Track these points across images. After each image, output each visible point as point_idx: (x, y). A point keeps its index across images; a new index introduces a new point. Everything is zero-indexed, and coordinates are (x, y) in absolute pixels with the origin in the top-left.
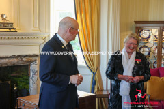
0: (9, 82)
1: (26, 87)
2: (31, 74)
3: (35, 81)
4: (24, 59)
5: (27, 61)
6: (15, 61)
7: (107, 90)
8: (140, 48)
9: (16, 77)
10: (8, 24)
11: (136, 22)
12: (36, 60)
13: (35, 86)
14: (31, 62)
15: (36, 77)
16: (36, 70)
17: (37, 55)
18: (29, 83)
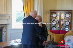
2: (3, 33)
3: (5, 36)
5: (1, 27)
11: (50, 10)
12: (5, 27)
13: (5, 38)
14: (3, 27)
15: (5, 34)
16: (5, 31)
17: (6, 25)
18: (2, 37)
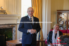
0: (4, 35)
1: (11, 37)
2: (13, 32)
3: (15, 35)
4: (10, 26)
5: (11, 27)
6: (6, 26)
7: (45, 39)
8: (59, 22)
9: (7, 33)
10: (3, 11)
12: (15, 26)
13: (15, 37)
14: (13, 27)
15: (15, 33)
16: (15, 30)
17: (16, 24)
18: (12, 36)
